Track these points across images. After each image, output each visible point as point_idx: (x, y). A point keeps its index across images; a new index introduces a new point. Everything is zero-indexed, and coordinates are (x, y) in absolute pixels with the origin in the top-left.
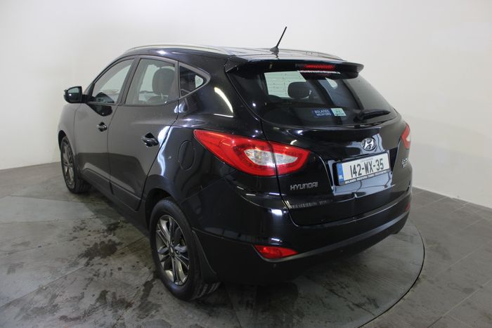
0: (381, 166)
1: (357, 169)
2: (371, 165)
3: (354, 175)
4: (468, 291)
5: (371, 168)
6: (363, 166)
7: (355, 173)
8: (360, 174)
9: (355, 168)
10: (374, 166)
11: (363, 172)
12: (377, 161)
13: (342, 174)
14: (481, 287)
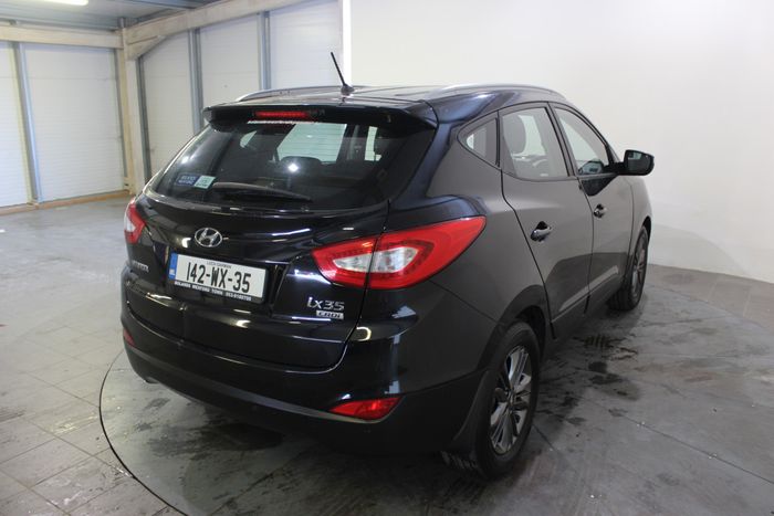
0: (245, 287)
1: (199, 272)
2: (223, 276)
3: (191, 279)
5: (223, 281)
6: (209, 270)
7: (194, 276)
8: (199, 281)
9: (195, 269)
10: (230, 280)
11: (207, 281)
12: (238, 273)
13: (175, 268)
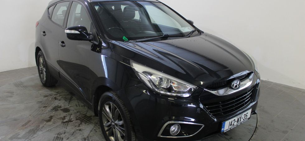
4: (285, 132)
14: (292, 130)
